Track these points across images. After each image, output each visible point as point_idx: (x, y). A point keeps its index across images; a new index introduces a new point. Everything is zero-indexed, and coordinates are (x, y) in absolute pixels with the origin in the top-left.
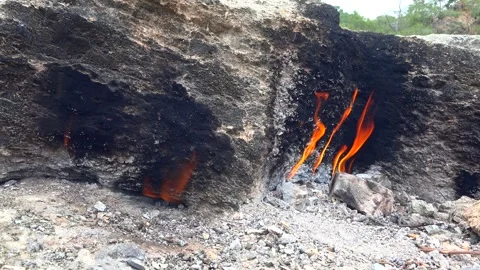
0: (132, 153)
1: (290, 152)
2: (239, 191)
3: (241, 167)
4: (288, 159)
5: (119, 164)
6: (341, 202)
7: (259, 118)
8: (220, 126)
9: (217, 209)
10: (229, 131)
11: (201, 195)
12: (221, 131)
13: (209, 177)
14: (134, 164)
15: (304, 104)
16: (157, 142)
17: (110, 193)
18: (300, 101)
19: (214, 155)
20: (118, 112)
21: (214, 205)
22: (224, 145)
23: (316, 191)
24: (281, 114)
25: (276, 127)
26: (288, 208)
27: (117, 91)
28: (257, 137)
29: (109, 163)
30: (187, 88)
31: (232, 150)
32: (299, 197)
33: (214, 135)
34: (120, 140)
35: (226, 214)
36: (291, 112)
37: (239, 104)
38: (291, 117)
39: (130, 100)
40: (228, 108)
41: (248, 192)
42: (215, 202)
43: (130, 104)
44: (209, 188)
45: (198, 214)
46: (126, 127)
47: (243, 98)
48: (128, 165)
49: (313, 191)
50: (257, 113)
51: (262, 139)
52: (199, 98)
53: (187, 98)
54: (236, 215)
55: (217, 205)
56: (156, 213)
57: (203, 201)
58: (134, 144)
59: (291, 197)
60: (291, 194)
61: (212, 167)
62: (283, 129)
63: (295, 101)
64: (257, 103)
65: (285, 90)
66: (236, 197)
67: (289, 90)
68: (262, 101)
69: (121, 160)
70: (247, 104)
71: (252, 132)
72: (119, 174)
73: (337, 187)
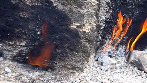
0: (24, 39)
1: (106, 39)
2: (83, 61)
3: (84, 47)
4: (105, 43)
5: (17, 46)
6: (135, 67)
7: (92, 19)
8: (72, 24)
9: (71, 71)
10: (78, 27)
11: (62, 63)
12: (73, 26)
13: (67, 53)
14: (26, 46)
15: (115, 11)
16: (39, 33)
17: (11, 63)
18: (113, 9)
19: (69, 40)
20: (17, 15)
21: (70, 69)
22: (75, 35)
23: (119, 61)
24: (103, 17)
25: (100, 24)
26: (107, 70)
27: (16, 4)
28: (92, 30)
29: (11, 45)
30: (53, 2)
31: (80, 37)
32: (112, 64)
33: (69, 28)
34: (18, 32)
35: (77, 73)
36: (108, 16)
37: (81, 11)
38: (108, 19)
39: (23, 8)
40: (75, 13)
41: (88, 62)
42: (70, 67)
43: (23, 11)
44: (67, 59)
45: (61, 74)
46: (21, 24)
47: (83, 7)
48: (21, 46)
49: (118, 61)
50: (91, 16)
51: (95, 31)
52: (60, 7)
53: (54, 8)
54: (83, 74)
55: (72, 69)
56: (37, 74)
57: (63, 67)
58: (26, 34)
59: (108, 65)
60: (108, 62)
61: (68, 47)
62: (104, 25)
63: (110, 9)
64: (91, 10)
65: (105, 3)
66: (82, 64)
67: (107, 3)
68: (94, 9)
69: (18, 43)
70: (86, 11)
71: (89, 27)
72: (16, 52)
73: (132, 58)
